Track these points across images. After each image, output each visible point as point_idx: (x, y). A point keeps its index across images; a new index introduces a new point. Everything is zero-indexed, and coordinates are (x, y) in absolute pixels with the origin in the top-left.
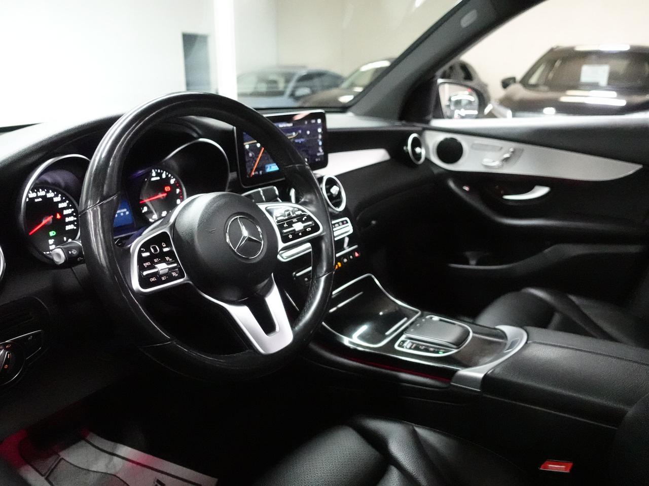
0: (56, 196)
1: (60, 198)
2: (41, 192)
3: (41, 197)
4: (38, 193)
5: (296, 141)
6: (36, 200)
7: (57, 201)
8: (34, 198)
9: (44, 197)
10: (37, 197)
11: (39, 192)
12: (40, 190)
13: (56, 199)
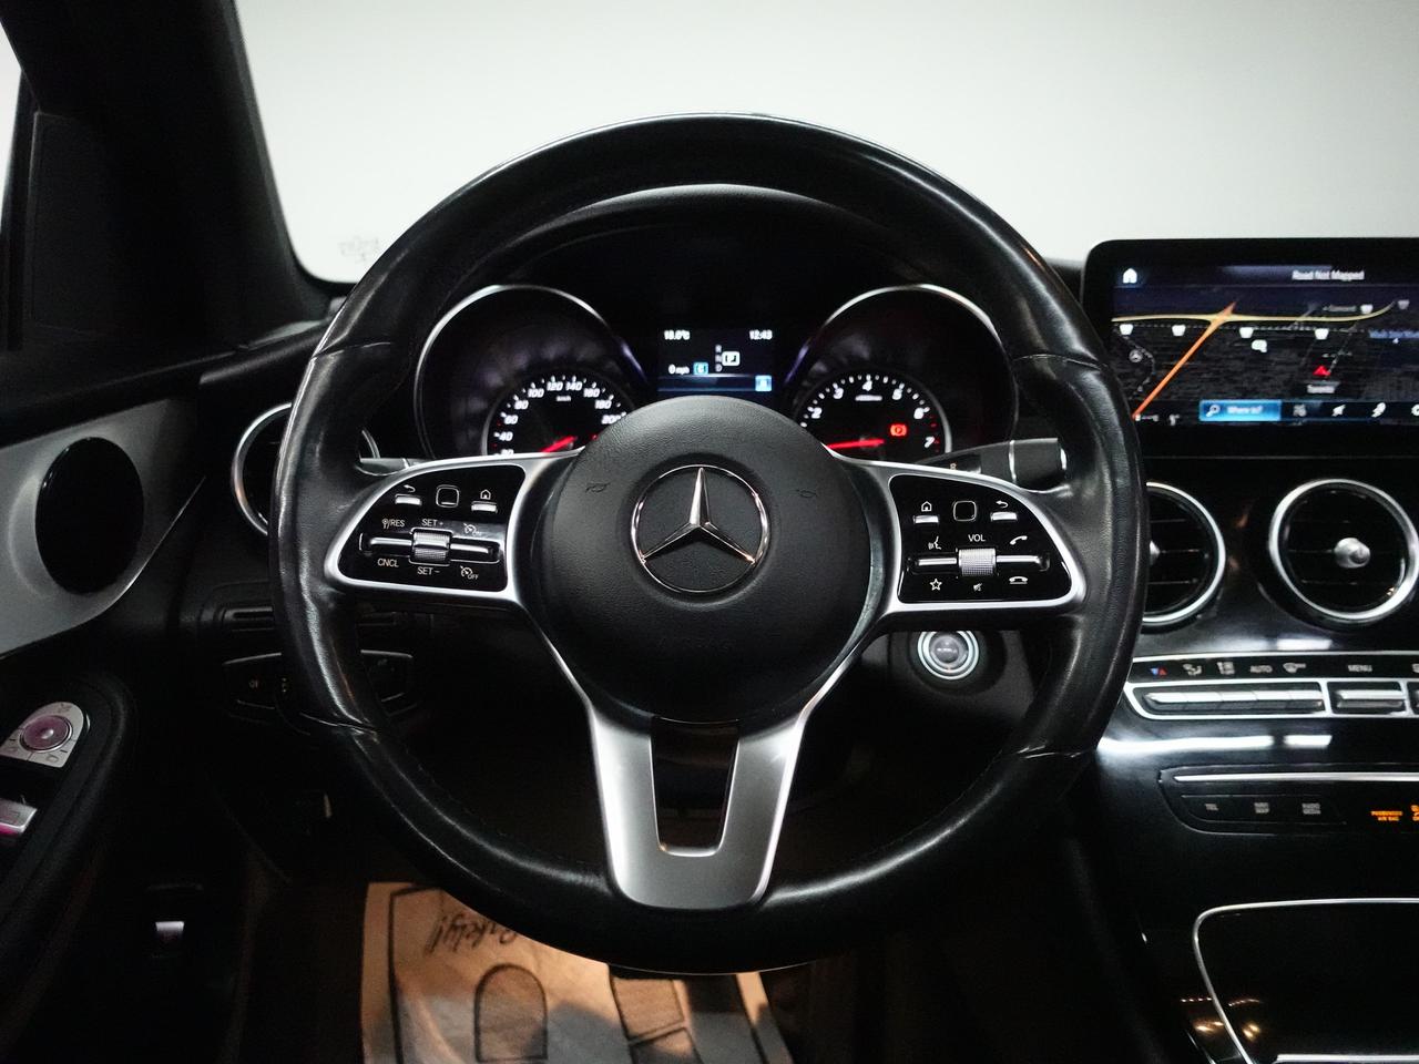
0: (603, 397)
1: (610, 403)
2: (574, 384)
3: (572, 393)
4: (568, 384)
5: (1374, 335)
6: (559, 399)
7: (601, 407)
8: (556, 393)
9: (577, 395)
10: (564, 392)
11: (571, 382)
12: (574, 378)
13: (601, 405)
